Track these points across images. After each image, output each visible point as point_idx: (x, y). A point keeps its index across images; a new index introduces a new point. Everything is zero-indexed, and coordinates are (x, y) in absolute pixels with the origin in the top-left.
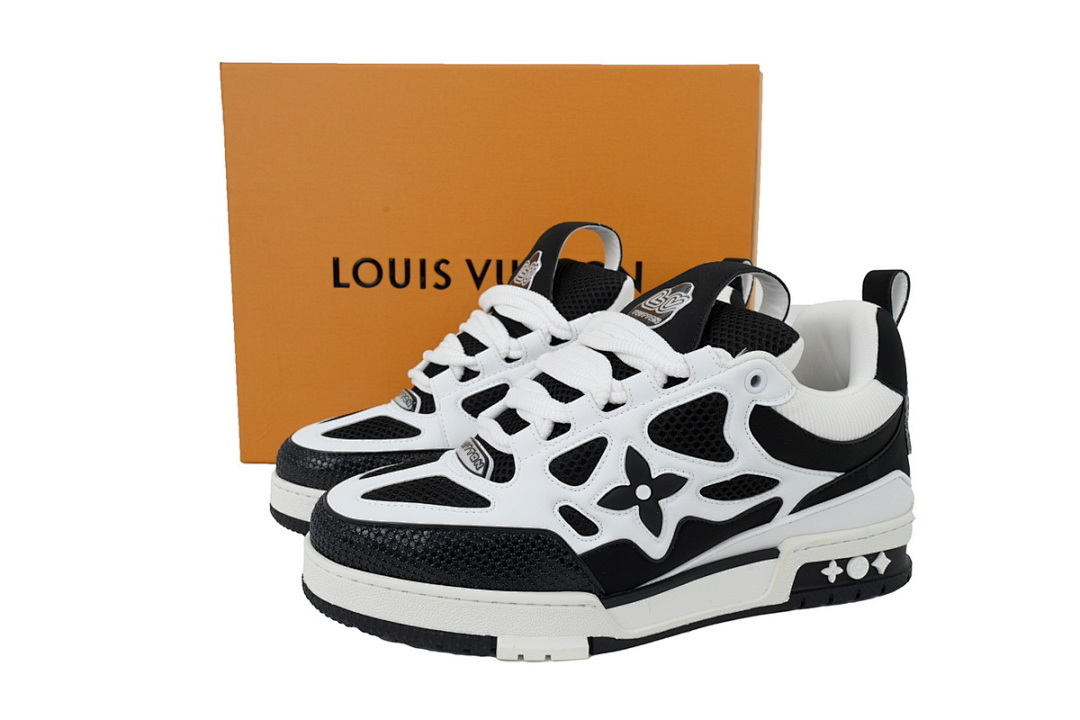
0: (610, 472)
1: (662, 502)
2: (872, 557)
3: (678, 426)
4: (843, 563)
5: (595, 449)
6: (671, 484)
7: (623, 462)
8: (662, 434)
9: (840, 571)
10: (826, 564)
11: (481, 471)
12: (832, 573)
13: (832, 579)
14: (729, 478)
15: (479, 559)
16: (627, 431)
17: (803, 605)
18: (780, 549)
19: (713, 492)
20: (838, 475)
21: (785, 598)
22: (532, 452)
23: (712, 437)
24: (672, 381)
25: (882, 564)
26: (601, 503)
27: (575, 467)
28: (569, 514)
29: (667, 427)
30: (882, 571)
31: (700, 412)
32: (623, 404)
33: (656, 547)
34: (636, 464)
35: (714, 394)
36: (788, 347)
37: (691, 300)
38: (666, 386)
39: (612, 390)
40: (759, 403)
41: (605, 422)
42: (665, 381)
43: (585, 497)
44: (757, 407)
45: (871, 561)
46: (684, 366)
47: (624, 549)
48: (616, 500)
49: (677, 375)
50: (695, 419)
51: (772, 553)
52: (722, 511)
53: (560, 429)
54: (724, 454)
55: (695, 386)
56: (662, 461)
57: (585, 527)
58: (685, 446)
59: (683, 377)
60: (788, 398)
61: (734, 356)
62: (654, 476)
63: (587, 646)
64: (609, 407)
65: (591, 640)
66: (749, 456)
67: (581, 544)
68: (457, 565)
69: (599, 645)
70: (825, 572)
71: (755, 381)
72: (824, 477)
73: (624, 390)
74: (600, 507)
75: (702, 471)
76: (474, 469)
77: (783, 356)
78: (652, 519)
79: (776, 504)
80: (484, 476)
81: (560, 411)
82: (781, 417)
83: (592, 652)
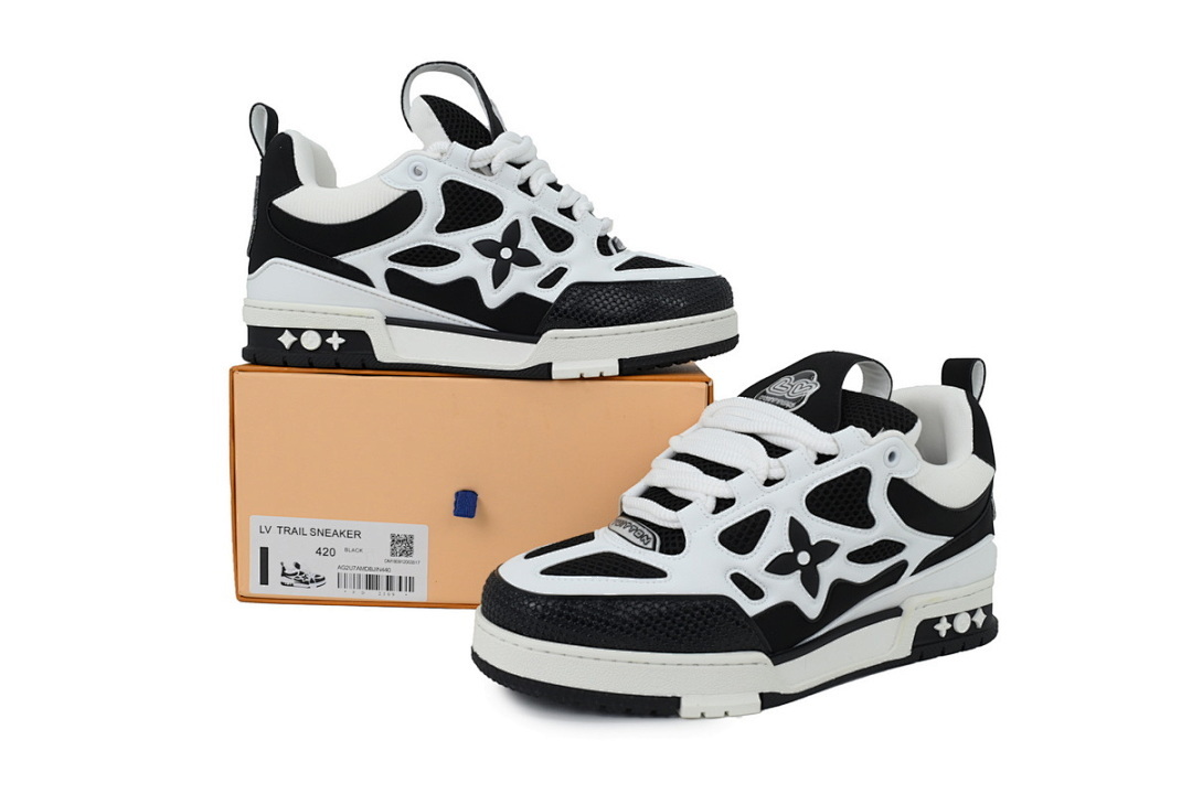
0: (775, 541)
1: (820, 566)
2: (972, 613)
3: (832, 498)
4: (951, 618)
5: (759, 521)
6: (826, 550)
7: (787, 531)
8: (818, 505)
9: (949, 626)
10: (937, 620)
11: (650, 545)
12: (943, 627)
13: (943, 634)
14: (871, 543)
15: (664, 625)
16: (788, 504)
17: (921, 659)
18: (903, 608)
19: (859, 556)
20: (950, 538)
21: (907, 652)
22: (701, 525)
23: (859, 507)
24: (822, 458)
25: (980, 618)
26: (768, 569)
27: (742, 537)
28: (739, 580)
29: (822, 498)
30: (980, 625)
31: (849, 484)
32: (781, 480)
33: (812, 607)
34: (797, 533)
35: (860, 468)
36: (913, 426)
37: (819, 386)
38: (817, 463)
39: (770, 468)
40: (895, 476)
41: (767, 496)
42: (815, 458)
43: (754, 564)
44: (893, 479)
45: (972, 616)
46: (833, 444)
47: (787, 610)
48: (781, 566)
49: (827, 453)
50: (845, 491)
51: (896, 612)
52: (863, 573)
53: (723, 504)
54: (867, 521)
55: (843, 462)
56: (819, 529)
57: (754, 592)
58: (837, 515)
59: (833, 453)
60: (916, 471)
61: (873, 435)
62: (813, 543)
63: (759, 701)
64: (769, 482)
65: (762, 695)
66: (888, 523)
67: (753, 608)
68: (645, 632)
69: (770, 700)
70: (937, 627)
71: (892, 456)
72: (939, 541)
73: (783, 467)
74: (768, 574)
75: (851, 538)
76: (641, 544)
77: (908, 434)
78: (811, 582)
79: (903, 565)
80: (654, 549)
81: (722, 488)
82: (912, 488)
83: (763, 707)
